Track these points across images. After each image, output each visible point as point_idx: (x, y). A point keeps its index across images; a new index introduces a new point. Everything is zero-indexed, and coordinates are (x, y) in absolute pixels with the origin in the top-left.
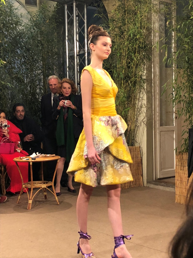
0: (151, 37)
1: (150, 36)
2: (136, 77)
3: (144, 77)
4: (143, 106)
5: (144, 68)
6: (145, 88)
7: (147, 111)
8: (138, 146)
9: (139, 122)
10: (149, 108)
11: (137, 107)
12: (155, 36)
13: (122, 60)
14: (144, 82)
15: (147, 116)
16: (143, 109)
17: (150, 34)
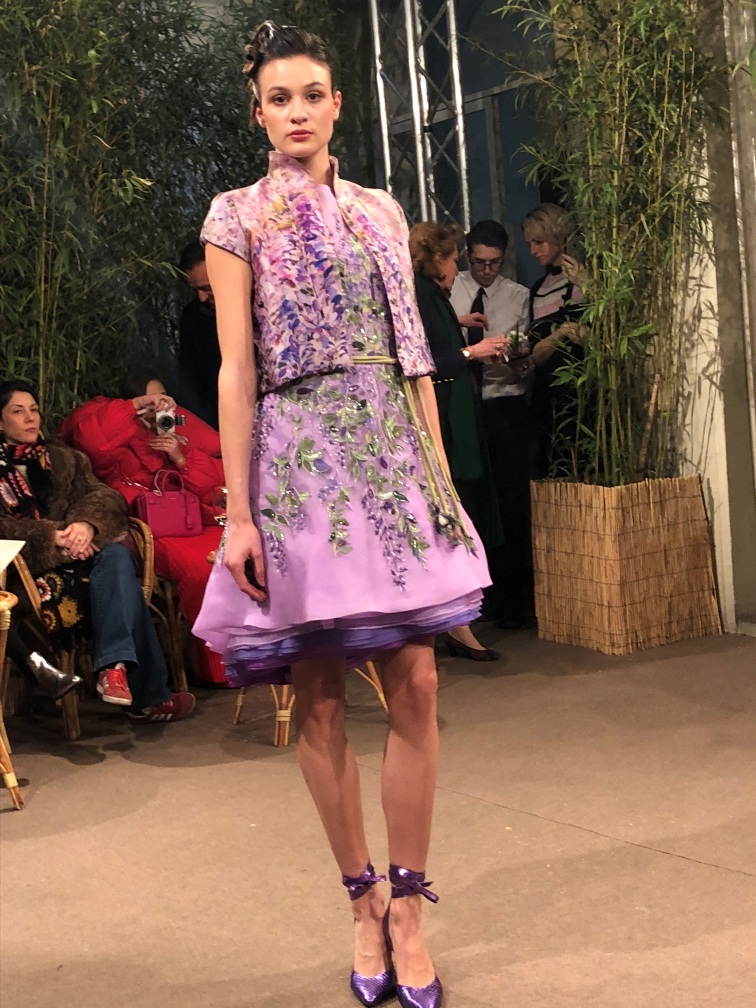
0: (722, 29)
1: (718, 28)
2: (670, 197)
3: (703, 196)
4: (706, 313)
5: (699, 159)
6: (710, 237)
7: (720, 331)
8: (694, 475)
9: (691, 378)
10: (728, 320)
11: (678, 319)
12: (736, 23)
13: (606, 134)
14: (702, 217)
15: (721, 353)
16: (703, 324)
17: (717, 18)
